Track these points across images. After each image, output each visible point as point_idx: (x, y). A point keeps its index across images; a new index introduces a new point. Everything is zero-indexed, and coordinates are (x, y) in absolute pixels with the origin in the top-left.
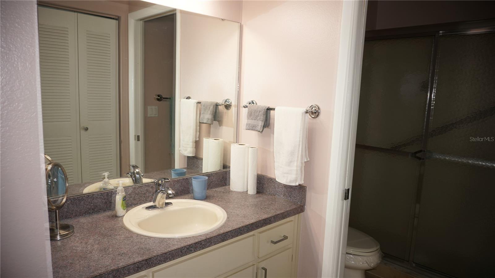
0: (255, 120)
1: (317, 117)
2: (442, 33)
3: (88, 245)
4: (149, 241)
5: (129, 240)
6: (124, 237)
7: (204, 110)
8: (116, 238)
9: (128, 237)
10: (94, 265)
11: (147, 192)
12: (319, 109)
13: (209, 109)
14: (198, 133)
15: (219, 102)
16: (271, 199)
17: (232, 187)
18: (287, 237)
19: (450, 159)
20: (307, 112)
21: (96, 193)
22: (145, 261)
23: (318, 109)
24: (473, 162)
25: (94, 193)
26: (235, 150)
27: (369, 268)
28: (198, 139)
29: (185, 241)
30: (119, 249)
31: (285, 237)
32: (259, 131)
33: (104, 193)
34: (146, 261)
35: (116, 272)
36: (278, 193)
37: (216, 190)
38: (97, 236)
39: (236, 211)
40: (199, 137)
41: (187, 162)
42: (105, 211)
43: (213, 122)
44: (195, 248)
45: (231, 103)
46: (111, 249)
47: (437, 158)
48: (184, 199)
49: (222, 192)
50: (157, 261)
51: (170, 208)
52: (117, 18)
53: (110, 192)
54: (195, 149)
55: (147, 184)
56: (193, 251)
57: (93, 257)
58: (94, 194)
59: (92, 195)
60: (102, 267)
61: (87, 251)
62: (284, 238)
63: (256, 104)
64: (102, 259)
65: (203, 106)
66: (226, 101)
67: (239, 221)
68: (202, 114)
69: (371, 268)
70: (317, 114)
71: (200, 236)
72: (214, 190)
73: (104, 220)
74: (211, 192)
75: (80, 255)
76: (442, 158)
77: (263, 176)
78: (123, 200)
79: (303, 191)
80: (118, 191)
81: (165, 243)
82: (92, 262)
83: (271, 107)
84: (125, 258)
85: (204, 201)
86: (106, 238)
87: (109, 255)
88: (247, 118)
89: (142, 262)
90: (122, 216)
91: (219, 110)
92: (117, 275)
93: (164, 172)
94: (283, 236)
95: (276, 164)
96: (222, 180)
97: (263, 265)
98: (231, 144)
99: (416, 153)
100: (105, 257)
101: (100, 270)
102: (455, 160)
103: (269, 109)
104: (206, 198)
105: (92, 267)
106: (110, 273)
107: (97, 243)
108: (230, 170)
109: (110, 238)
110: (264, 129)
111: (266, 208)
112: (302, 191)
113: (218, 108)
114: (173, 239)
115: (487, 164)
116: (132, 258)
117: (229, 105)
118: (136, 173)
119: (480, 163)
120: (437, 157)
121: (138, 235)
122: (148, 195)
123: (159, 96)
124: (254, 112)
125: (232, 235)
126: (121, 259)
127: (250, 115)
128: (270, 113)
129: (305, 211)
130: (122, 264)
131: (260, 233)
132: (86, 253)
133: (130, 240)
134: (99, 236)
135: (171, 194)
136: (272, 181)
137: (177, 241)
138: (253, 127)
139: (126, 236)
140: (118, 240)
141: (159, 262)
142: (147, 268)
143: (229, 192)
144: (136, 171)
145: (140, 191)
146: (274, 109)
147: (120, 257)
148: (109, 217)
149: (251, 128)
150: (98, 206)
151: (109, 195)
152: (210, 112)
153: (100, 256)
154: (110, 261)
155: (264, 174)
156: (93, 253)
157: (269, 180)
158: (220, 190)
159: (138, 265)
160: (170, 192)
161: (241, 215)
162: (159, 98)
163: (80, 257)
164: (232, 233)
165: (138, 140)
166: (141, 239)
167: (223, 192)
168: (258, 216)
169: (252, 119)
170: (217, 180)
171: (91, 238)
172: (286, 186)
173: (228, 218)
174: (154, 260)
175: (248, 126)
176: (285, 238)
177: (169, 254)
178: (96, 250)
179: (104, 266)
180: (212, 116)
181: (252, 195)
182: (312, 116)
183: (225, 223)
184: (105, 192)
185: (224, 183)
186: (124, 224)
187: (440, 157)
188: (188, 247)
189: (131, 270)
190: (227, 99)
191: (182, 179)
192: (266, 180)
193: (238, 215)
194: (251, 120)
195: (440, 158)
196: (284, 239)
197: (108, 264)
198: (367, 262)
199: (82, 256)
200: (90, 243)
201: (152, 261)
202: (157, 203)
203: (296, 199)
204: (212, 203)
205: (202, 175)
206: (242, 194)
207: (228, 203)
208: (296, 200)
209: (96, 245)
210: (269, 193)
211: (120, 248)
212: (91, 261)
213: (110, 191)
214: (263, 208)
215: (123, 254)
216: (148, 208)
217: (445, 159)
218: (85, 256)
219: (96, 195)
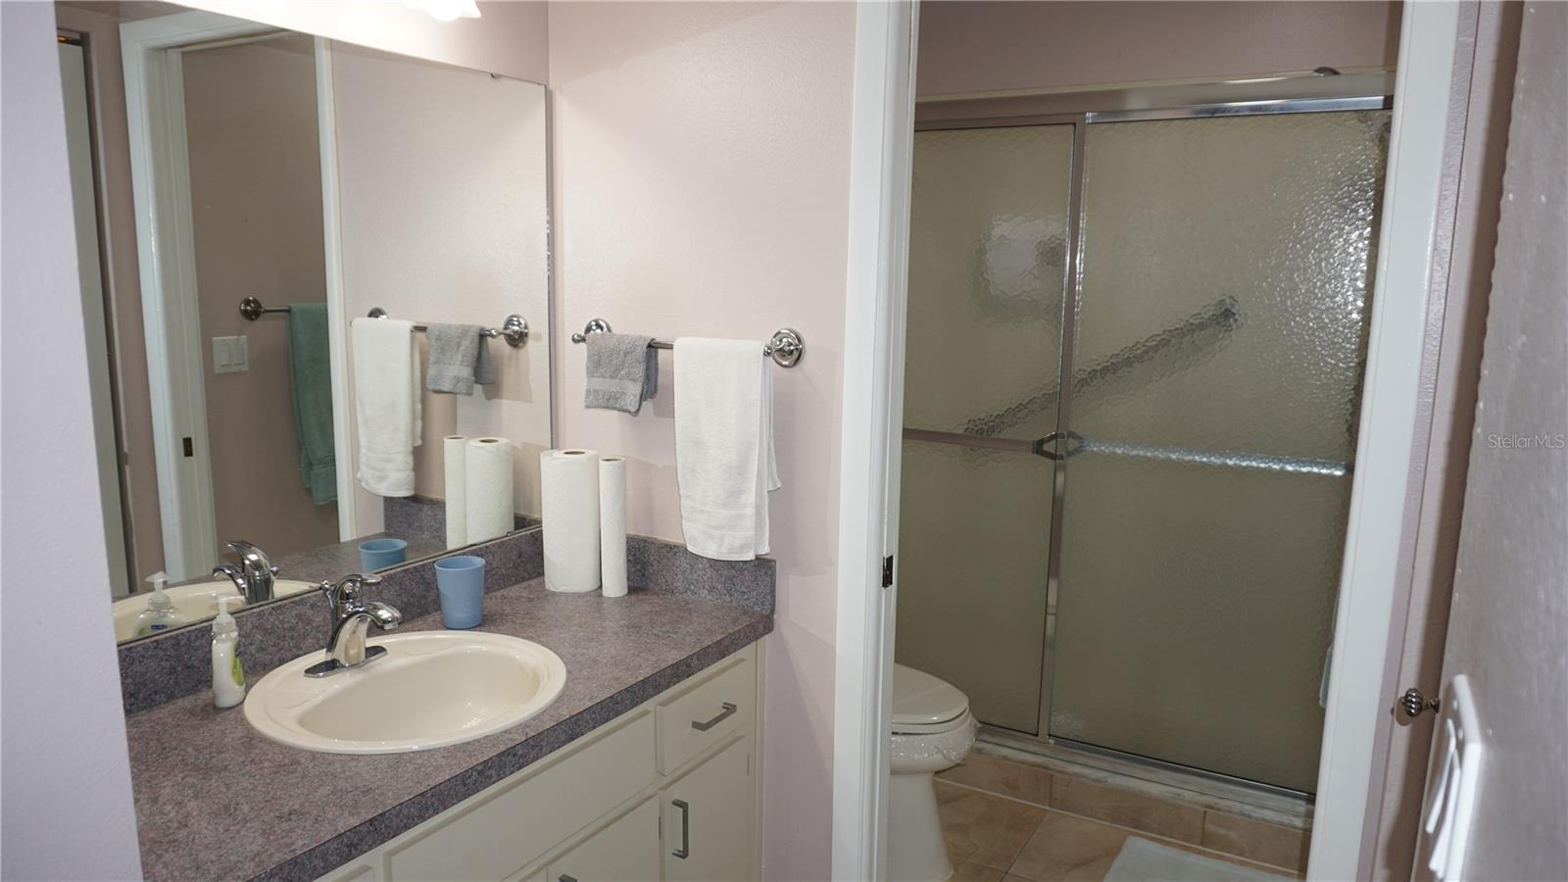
0: (611, 377)
1: (794, 364)
2: (1093, 117)
3: (164, 804)
4: (356, 767)
5: (292, 773)
6: (270, 767)
7: (439, 351)
8: (247, 773)
9: (285, 765)
10: (214, 858)
11: (300, 624)
12: (799, 340)
13: (458, 350)
14: (419, 423)
15: (488, 326)
16: (674, 606)
17: (551, 582)
18: (735, 706)
19: (1126, 451)
20: (767, 354)
21: (138, 643)
22: (368, 824)
23: (796, 341)
24: (1180, 456)
25: (132, 645)
26: (553, 469)
27: (945, 764)
28: (419, 442)
29: (468, 753)
30: (273, 801)
31: (728, 709)
32: (629, 412)
33: (166, 639)
34: (371, 825)
35: (291, 867)
36: (692, 587)
37: (505, 594)
38: (182, 775)
39: (585, 651)
40: (423, 437)
41: (386, 516)
42: (171, 697)
43: (472, 387)
44: (500, 768)
45: (526, 328)
46: (246, 808)
47: (1093, 451)
48: (414, 631)
49: (524, 597)
50: (401, 821)
51: (380, 663)
52: (77, 37)
53: (182, 634)
54: (413, 474)
55: (297, 598)
56: (494, 779)
57: (197, 836)
58: (131, 648)
59: (126, 649)
60: (242, 859)
61: (169, 821)
62: (725, 710)
63: (609, 330)
64: (231, 838)
65: (434, 340)
66: (509, 322)
67: (604, 677)
68: (435, 363)
69: (952, 764)
70: (796, 354)
71: (505, 732)
72: (498, 594)
73: (179, 725)
74: (493, 603)
75: (152, 838)
76: (1107, 451)
77: (645, 540)
78: (237, 656)
79: (766, 573)
80: (214, 629)
81: (411, 768)
82: (201, 851)
83: (659, 339)
84: (303, 824)
85: (480, 631)
86: (215, 777)
87: (248, 825)
88: (588, 373)
89: (361, 828)
90: (238, 705)
91: (488, 351)
92: (293, 875)
93: (317, 554)
94: (722, 705)
95: (685, 504)
96: (519, 561)
97: (677, 793)
98: (542, 454)
99: (1041, 442)
100: (238, 832)
101: (240, 869)
102: (1139, 456)
103: (653, 347)
104: (484, 622)
105: (209, 864)
106: (275, 871)
107: (192, 795)
108: (541, 531)
109: (226, 774)
110: (644, 403)
111: (668, 631)
112: (763, 574)
113: (487, 344)
114: (430, 750)
115: (1213, 458)
116: (326, 822)
117: (522, 333)
118: (250, 565)
119: (1197, 458)
120: (1095, 449)
121: (314, 755)
122: (302, 631)
123: (247, 302)
124: (606, 354)
125: (592, 719)
126: (292, 830)
127: (597, 364)
128: (656, 357)
129: (776, 627)
130: (301, 844)
131: (664, 704)
132: (169, 828)
133: (296, 771)
134: (187, 773)
135: (389, 622)
136: (675, 551)
137: (443, 757)
138: (608, 400)
139: (277, 763)
140: (257, 777)
141: (405, 821)
142: (374, 843)
143: (546, 595)
144: (249, 560)
145: (277, 623)
146: (670, 347)
147: (285, 826)
148: (192, 713)
149: (607, 402)
150: (148, 682)
151: (182, 643)
152: (460, 358)
153: (221, 830)
154: (260, 840)
155: (643, 534)
156: (193, 824)
157: (664, 550)
158: (518, 594)
159: (349, 839)
160: (385, 614)
161: (605, 660)
162: (249, 308)
163: (155, 842)
164: (594, 713)
165: (188, 452)
166: (329, 764)
167: (530, 600)
168: (654, 659)
169: (603, 376)
170: (504, 564)
171: (163, 785)
172: (714, 563)
173: (569, 672)
174: (394, 819)
175: (591, 397)
176: (730, 709)
177: (432, 796)
178: (199, 815)
179: (246, 857)
180: (469, 369)
181: (617, 598)
182: (784, 363)
183: (566, 687)
184: (168, 635)
185: (524, 570)
186: (253, 728)
187: (1103, 448)
188: (480, 768)
189: (331, 855)
190: (513, 316)
191: (401, 572)
192: (653, 551)
193: (595, 661)
194: (601, 379)
195: (1101, 451)
196: (724, 713)
197: (255, 848)
198: (939, 751)
199: (158, 839)
200: (168, 798)
201: (387, 822)
202: (338, 653)
203: (747, 599)
204: (507, 634)
205: (460, 555)
206: (587, 598)
207: (556, 630)
208: (747, 602)
209: (189, 801)
210: (664, 588)
211: (273, 798)
212: (197, 850)
213: (182, 630)
214: (661, 634)
215: (290, 814)
216: (312, 671)
217: (1114, 453)
218: (170, 837)
219: (139, 649)
